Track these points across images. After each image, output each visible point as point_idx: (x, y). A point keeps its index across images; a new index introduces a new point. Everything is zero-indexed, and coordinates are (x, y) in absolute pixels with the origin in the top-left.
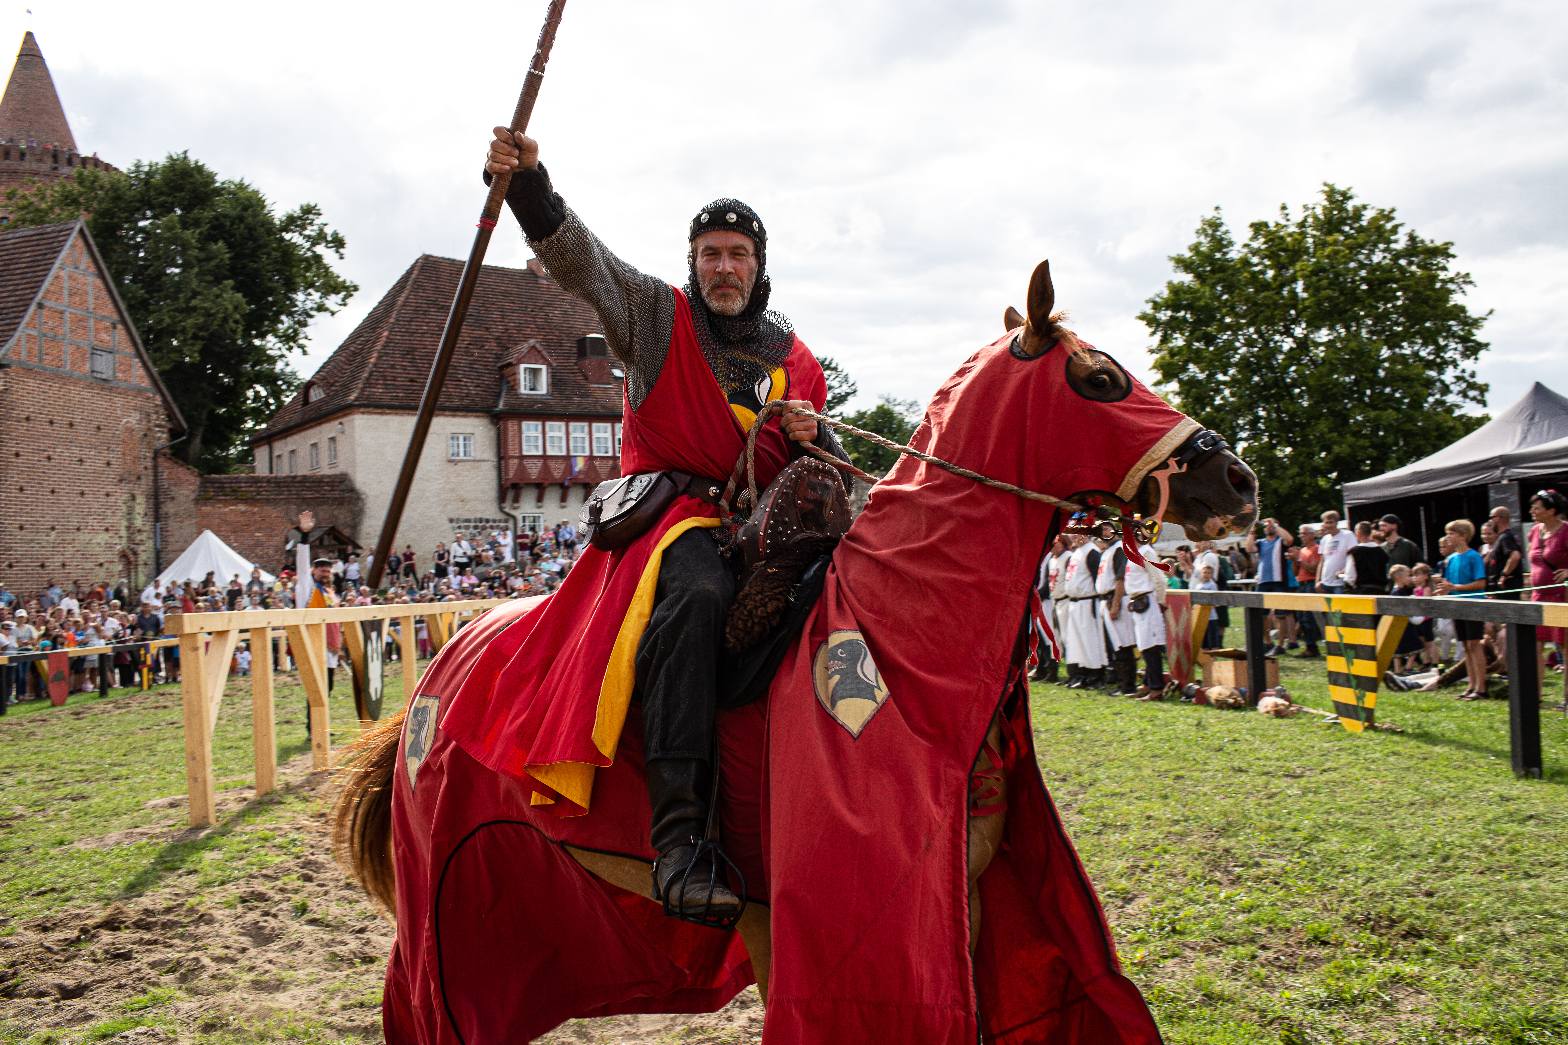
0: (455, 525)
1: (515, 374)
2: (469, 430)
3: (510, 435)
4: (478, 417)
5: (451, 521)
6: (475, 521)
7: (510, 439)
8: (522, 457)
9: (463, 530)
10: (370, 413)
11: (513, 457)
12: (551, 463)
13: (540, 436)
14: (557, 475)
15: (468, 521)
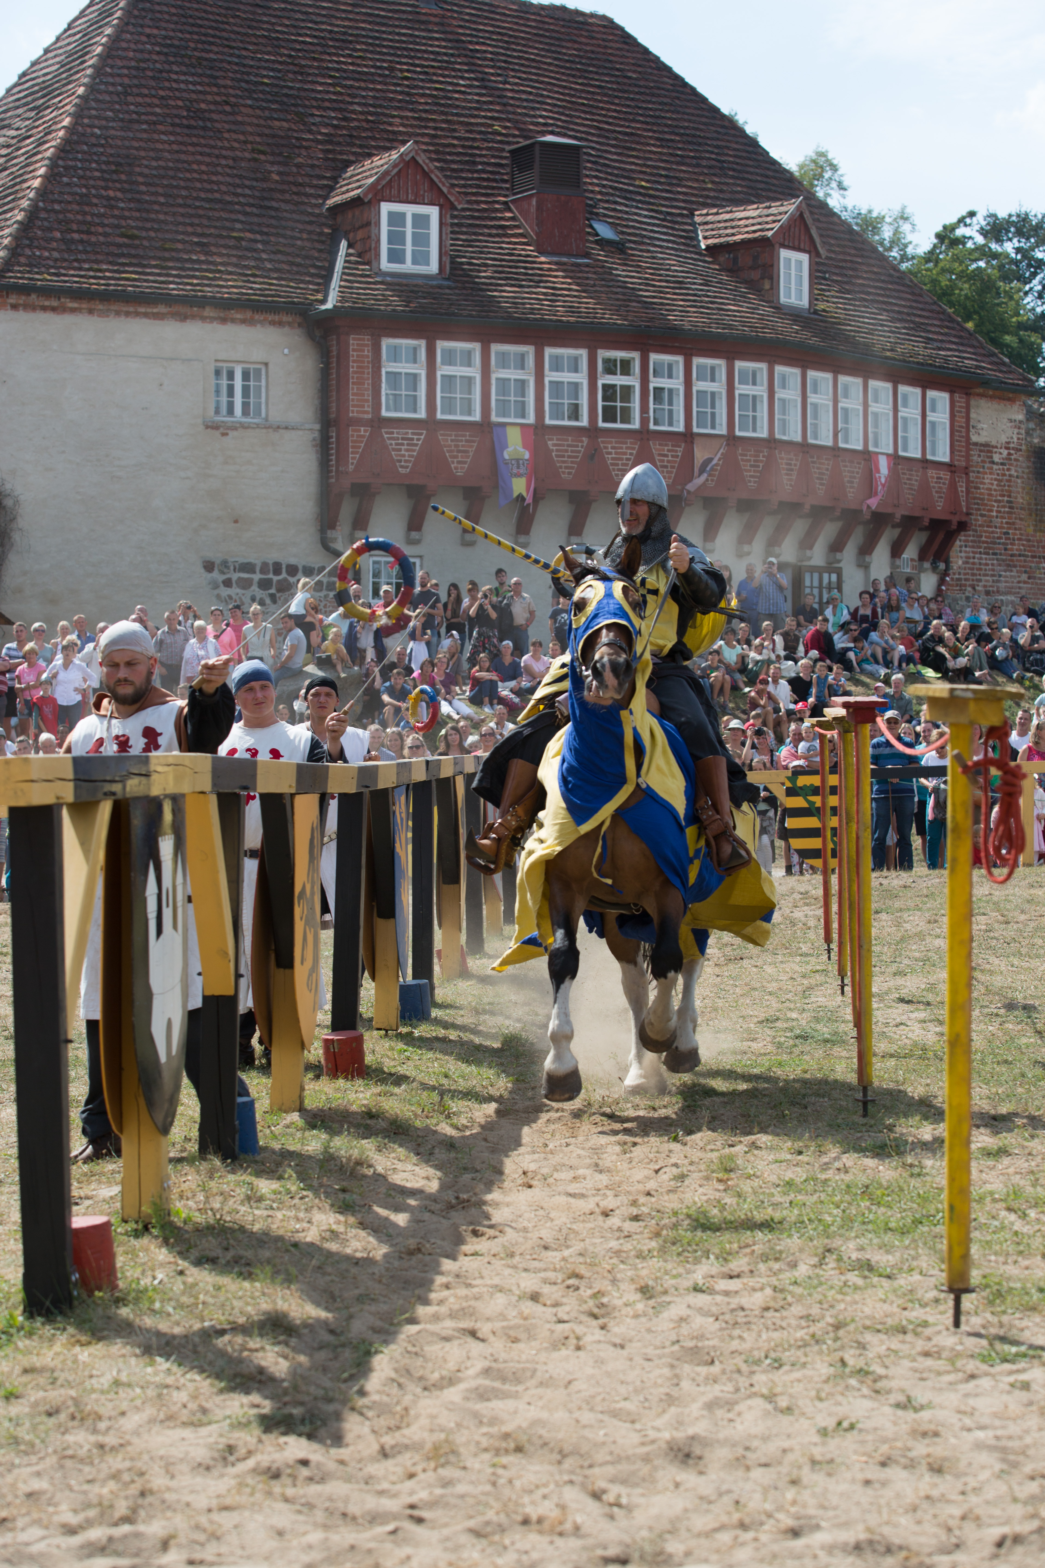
0: (216, 575)
1: (368, 224)
2: (258, 355)
3: (353, 368)
4: (280, 324)
5: (209, 566)
6: (264, 568)
7: (353, 378)
8: (379, 423)
9: (234, 591)
10: (33, 308)
11: (358, 422)
12: (446, 439)
13: (423, 374)
14: (459, 467)
15: (248, 567)
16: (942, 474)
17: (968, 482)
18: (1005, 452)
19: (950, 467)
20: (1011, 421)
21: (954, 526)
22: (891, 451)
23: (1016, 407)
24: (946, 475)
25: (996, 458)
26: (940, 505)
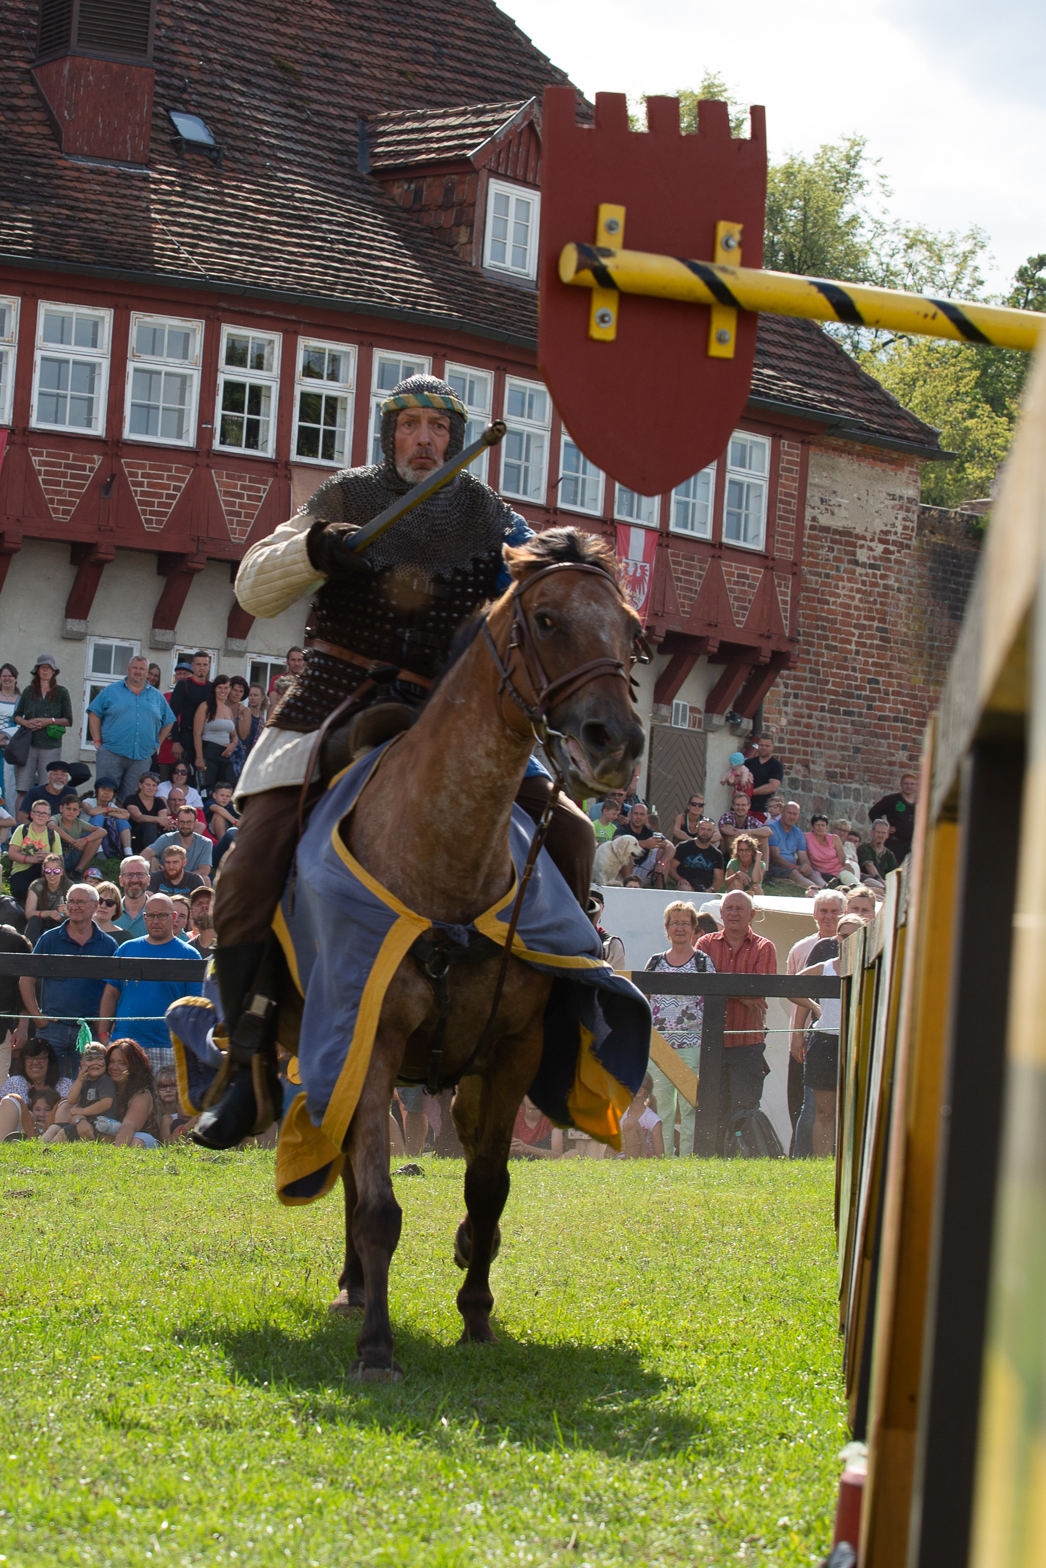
16: (748, 570)
17: (799, 586)
18: (880, 548)
19: (764, 559)
20: (893, 497)
21: (765, 658)
22: (655, 523)
23: (904, 474)
24: (756, 574)
25: (862, 556)
26: (741, 621)
